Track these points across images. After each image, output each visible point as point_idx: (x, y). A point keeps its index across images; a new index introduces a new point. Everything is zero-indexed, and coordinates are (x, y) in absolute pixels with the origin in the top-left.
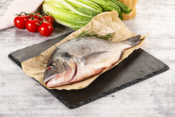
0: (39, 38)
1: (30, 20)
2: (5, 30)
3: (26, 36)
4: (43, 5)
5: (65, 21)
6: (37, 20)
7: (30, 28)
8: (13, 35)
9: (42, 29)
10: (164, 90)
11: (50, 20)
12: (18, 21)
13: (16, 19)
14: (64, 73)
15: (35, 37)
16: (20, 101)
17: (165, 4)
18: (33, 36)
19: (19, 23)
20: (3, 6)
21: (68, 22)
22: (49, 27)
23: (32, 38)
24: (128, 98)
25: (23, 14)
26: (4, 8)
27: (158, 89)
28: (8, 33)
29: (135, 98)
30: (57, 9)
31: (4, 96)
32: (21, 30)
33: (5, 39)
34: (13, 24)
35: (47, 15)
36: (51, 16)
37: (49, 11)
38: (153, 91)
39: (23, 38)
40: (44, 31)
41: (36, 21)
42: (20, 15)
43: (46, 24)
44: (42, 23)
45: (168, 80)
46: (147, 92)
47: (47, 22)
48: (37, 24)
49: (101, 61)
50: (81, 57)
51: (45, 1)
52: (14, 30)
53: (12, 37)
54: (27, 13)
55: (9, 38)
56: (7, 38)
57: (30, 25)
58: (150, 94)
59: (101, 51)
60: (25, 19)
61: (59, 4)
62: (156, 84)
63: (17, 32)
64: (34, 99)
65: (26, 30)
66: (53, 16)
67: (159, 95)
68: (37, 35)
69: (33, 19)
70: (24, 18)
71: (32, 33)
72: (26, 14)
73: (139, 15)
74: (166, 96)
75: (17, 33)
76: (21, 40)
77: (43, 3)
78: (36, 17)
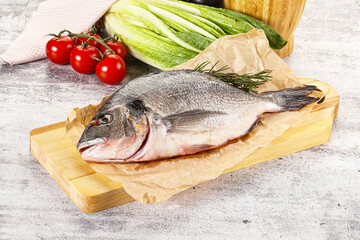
0: (97, 86)
1: (80, 48)
2: (25, 64)
3: (69, 80)
4: (107, 18)
5: (152, 57)
6: (93, 49)
7: (78, 64)
8: (44, 76)
9: (105, 69)
10: (347, 214)
11: (119, 51)
12: (54, 49)
13: (50, 44)
14: (120, 141)
15: (87, 83)
16: (59, 221)
17: (351, 30)
18: (83, 81)
19: (56, 52)
20: (22, 11)
21: (158, 59)
22: (119, 66)
23: (81, 86)
24: (275, 226)
25: (66, 34)
26: (23, 15)
27: (335, 213)
28: (33, 71)
29: (289, 228)
30: (135, 29)
31: (27, 209)
32: (60, 67)
33: (26, 86)
34: (43, 52)
35: (115, 41)
36: (123, 43)
37: (118, 33)
38: (326, 215)
39: (64, 85)
40: (107, 73)
41: (92, 52)
42: (59, 36)
43: (112, 59)
44: (106, 56)
45: (356, 195)
46: (315, 216)
47: (113, 56)
48: (94, 57)
49: (205, 132)
50: (164, 115)
51: (112, 11)
52: (44, 66)
53: (42, 80)
54: (73, 32)
55: (35, 83)
56: (29, 84)
57: (78, 58)
58: (319, 222)
59: (210, 109)
60: (69, 46)
61: (141, 20)
62: (332, 201)
63: (52, 71)
64: (87, 217)
65: (70, 68)
66: (127, 42)
67: (336, 225)
68: (92, 79)
69: (85, 46)
70: (68, 43)
71: (81, 76)
72: (70, 35)
73: (299, 50)
74: (352, 228)
75: (52, 73)
76: (58, 88)
77: (107, 13)
78: (91, 42)
